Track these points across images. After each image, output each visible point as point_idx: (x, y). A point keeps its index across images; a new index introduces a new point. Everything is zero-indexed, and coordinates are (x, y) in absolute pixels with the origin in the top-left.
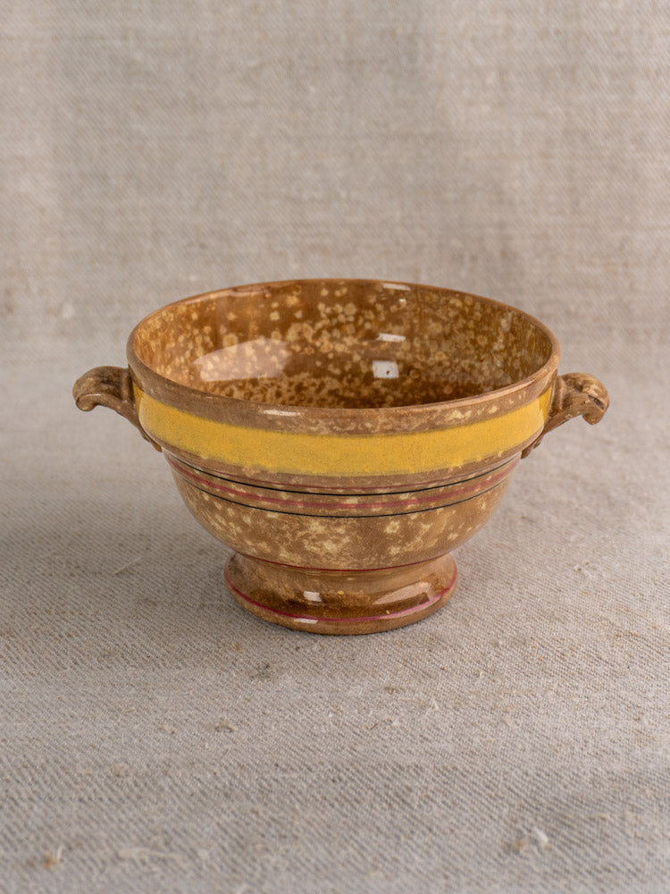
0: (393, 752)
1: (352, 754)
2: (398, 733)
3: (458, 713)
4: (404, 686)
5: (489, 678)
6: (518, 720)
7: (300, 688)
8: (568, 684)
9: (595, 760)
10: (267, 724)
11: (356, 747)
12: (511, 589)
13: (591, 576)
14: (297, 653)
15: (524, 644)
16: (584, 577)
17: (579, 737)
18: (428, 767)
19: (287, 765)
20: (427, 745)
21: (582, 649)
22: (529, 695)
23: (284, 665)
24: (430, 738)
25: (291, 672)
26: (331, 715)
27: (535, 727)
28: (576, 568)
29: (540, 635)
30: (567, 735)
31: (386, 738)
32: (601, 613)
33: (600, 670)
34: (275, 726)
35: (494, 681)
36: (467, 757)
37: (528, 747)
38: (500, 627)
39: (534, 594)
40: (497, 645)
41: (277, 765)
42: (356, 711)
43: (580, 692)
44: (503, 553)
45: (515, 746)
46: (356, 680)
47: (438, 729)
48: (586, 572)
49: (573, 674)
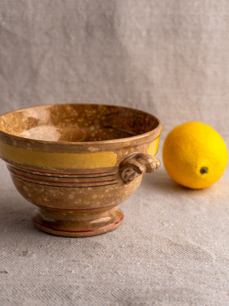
0: (69, 281)
1: (53, 282)
2: (73, 275)
3: (99, 269)
4: (80, 260)
5: (115, 258)
6: (123, 272)
7: (38, 260)
8: (146, 260)
9: (149, 286)
10: (22, 271)
11: (55, 280)
12: (133, 228)
13: (166, 224)
14: (40, 248)
15: (132, 246)
16: (163, 225)
17: (146, 278)
18: (82, 287)
19: (26, 285)
20: (83, 280)
21: (155, 249)
22: (130, 264)
23: (34, 251)
24: (85, 277)
25: (36, 254)
26: (48, 269)
27: (129, 274)
28: (160, 222)
29: (140, 244)
30: (141, 277)
31: (68, 277)
32: (166, 237)
33: (161, 256)
34: (25, 272)
35: (117, 259)
36: (98, 284)
37: (124, 281)
38: (124, 241)
39: (141, 230)
40: (121, 247)
41: (21, 285)
42: (58, 268)
43: (151, 263)
44: (133, 216)
45: (119, 281)
46: (62, 257)
47: (90, 274)
48: (164, 223)
49: (149, 257)
